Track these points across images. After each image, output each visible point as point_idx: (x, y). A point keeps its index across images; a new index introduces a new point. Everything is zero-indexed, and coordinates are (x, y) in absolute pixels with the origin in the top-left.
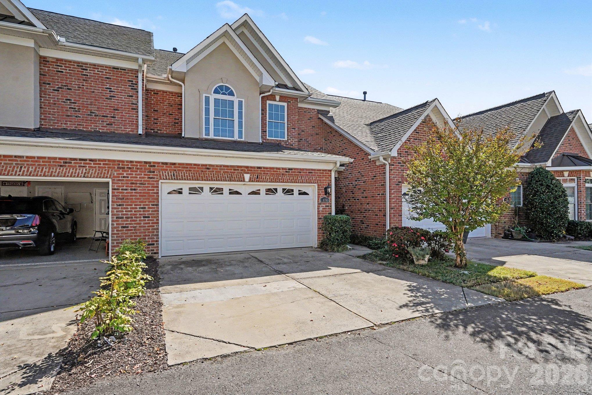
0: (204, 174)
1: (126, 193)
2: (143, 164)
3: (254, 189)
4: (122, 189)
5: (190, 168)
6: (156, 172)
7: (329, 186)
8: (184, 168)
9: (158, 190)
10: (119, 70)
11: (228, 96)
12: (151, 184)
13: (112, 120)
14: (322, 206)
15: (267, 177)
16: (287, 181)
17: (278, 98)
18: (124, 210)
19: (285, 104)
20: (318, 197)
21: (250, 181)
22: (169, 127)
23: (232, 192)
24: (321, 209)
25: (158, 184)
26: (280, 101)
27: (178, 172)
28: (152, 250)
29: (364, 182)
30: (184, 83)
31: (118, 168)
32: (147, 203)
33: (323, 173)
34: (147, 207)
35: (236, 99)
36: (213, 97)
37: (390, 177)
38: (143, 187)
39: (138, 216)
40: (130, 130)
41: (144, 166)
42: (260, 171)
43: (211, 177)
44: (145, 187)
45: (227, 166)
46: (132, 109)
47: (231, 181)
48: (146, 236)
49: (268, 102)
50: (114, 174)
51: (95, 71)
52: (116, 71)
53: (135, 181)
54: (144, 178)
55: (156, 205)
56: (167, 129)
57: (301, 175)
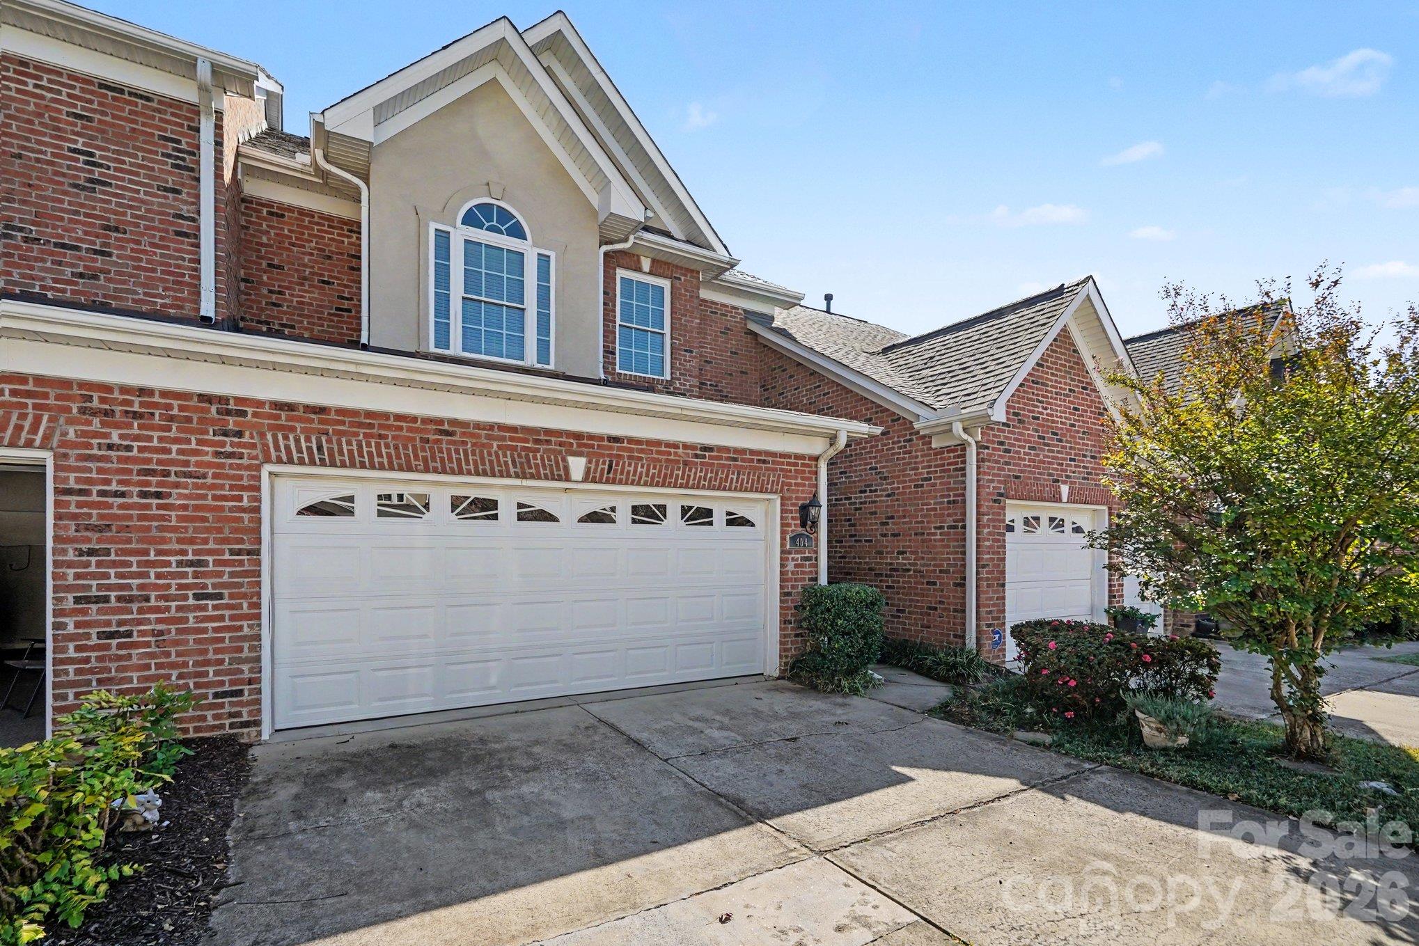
0: (431, 449)
1: (121, 507)
2: (194, 402)
3: (597, 505)
4: (102, 493)
5: (381, 426)
6: (247, 434)
7: (814, 502)
8: (360, 425)
9: (259, 500)
10: (126, 97)
11: (505, 237)
12: (227, 477)
13: (95, 261)
14: (793, 558)
15: (639, 469)
16: (699, 482)
17: (646, 264)
18: (112, 571)
19: (666, 284)
20: (783, 532)
21: (585, 480)
22: (319, 318)
23: (528, 514)
24: (790, 566)
25: (259, 478)
26: (650, 273)
27: (334, 439)
28: (231, 715)
29: (888, 495)
30: (366, 180)
31: (82, 411)
32: (211, 545)
33: (796, 464)
34: (210, 559)
35: (529, 249)
36: (460, 235)
37: (978, 480)
38: (196, 486)
39: (173, 591)
40: (167, 301)
41: (196, 409)
42: (619, 449)
43: (459, 460)
44: (203, 486)
45: (513, 429)
46: (178, 233)
47: (525, 477)
48: (207, 663)
49: (621, 273)
50: (65, 434)
51: (25, 84)
52: (114, 98)
53: (160, 462)
54: (195, 453)
55: (249, 553)
56: (314, 324)
57: (735, 466)
